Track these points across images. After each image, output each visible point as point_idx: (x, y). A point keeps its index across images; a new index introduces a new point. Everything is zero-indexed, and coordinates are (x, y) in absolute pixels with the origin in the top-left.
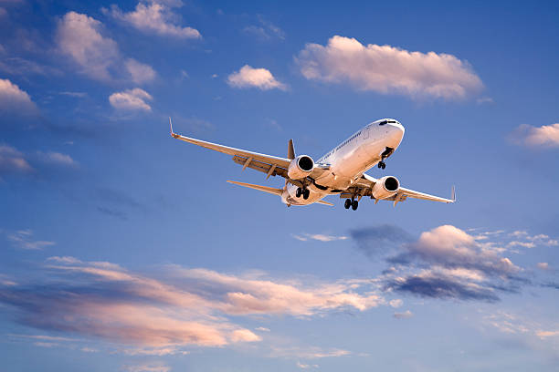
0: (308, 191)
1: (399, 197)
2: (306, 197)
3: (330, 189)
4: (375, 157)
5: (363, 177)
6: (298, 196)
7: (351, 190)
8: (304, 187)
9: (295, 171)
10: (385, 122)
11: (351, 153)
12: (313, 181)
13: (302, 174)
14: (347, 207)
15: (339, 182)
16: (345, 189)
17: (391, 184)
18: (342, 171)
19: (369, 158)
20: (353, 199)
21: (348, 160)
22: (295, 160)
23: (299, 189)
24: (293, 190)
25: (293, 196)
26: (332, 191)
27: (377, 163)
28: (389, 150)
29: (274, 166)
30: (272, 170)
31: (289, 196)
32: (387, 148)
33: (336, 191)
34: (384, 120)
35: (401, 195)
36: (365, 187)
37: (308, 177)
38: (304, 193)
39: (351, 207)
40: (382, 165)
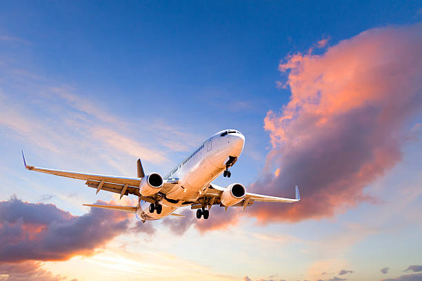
0: (160, 206)
1: (246, 203)
2: (159, 212)
3: (181, 202)
4: (220, 167)
5: (211, 187)
6: (152, 211)
7: (201, 201)
8: (157, 203)
9: (146, 188)
10: (226, 133)
11: (197, 166)
12: (164, 196)
13: (153, 190)
14: (199, 216)
15: (189, 194)
16: (195, 200)
17: (238, 191)
18: (190, 183)
19: (215, 169)
20: (203, 209)
21: (194, 173)
22: (145, 178)
23: (152, 205)
24: (146, 206)
25: (147, 212)
26: (183, 204)
27: (223, 172)
28: (232, 160)
29: (126, 186)
30: (124, 190)
31: (144, 213)
32: (230, 157)
33: (186, 203)
34: (224, 131)
35: (248, 200)
36: (214, 196)
37: (159, 193)
38: (157, 208)
39: (202, 216)
40: (227, 174)
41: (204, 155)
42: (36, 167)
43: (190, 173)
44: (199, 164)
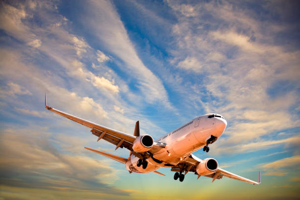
0: (147, 163)
1: (216, 176)
2: (144, 167)
3: (164, 163)
4: (202, 142)
5: (191, 157)
6: (139, 165)
7: (180, 166)
8: (144, 159)
9: (138, 145)
10: (213, 116)
11: (183, 137)
12: (151, 155)
13: (144, 149)
14: (176, 178)
15: (172, 158)
16: (176, 164)
17: (212, 164)
18: (175, 149)
19: (197, 142)
20: (181, 173)
21: (181, 141)
22: (139, 138)
23: (140, 161)
24: (135, 160)
25: (135, 165)
26: (165, 165)
27: (203, 147)
28: (213, 139)
29: (123, 140)
31: (132, 165)
32: (212, 136)
33: (168, 165)
34: (212, 114)
35: (218, 174)
36: (191, 165)
37: (148, 152)
38: (143, 163)
39: (179, 178)
40: (206, 149)
41: (191, 130)
42: (53, 109)
43: (177, 141)
44: (186, 135)
